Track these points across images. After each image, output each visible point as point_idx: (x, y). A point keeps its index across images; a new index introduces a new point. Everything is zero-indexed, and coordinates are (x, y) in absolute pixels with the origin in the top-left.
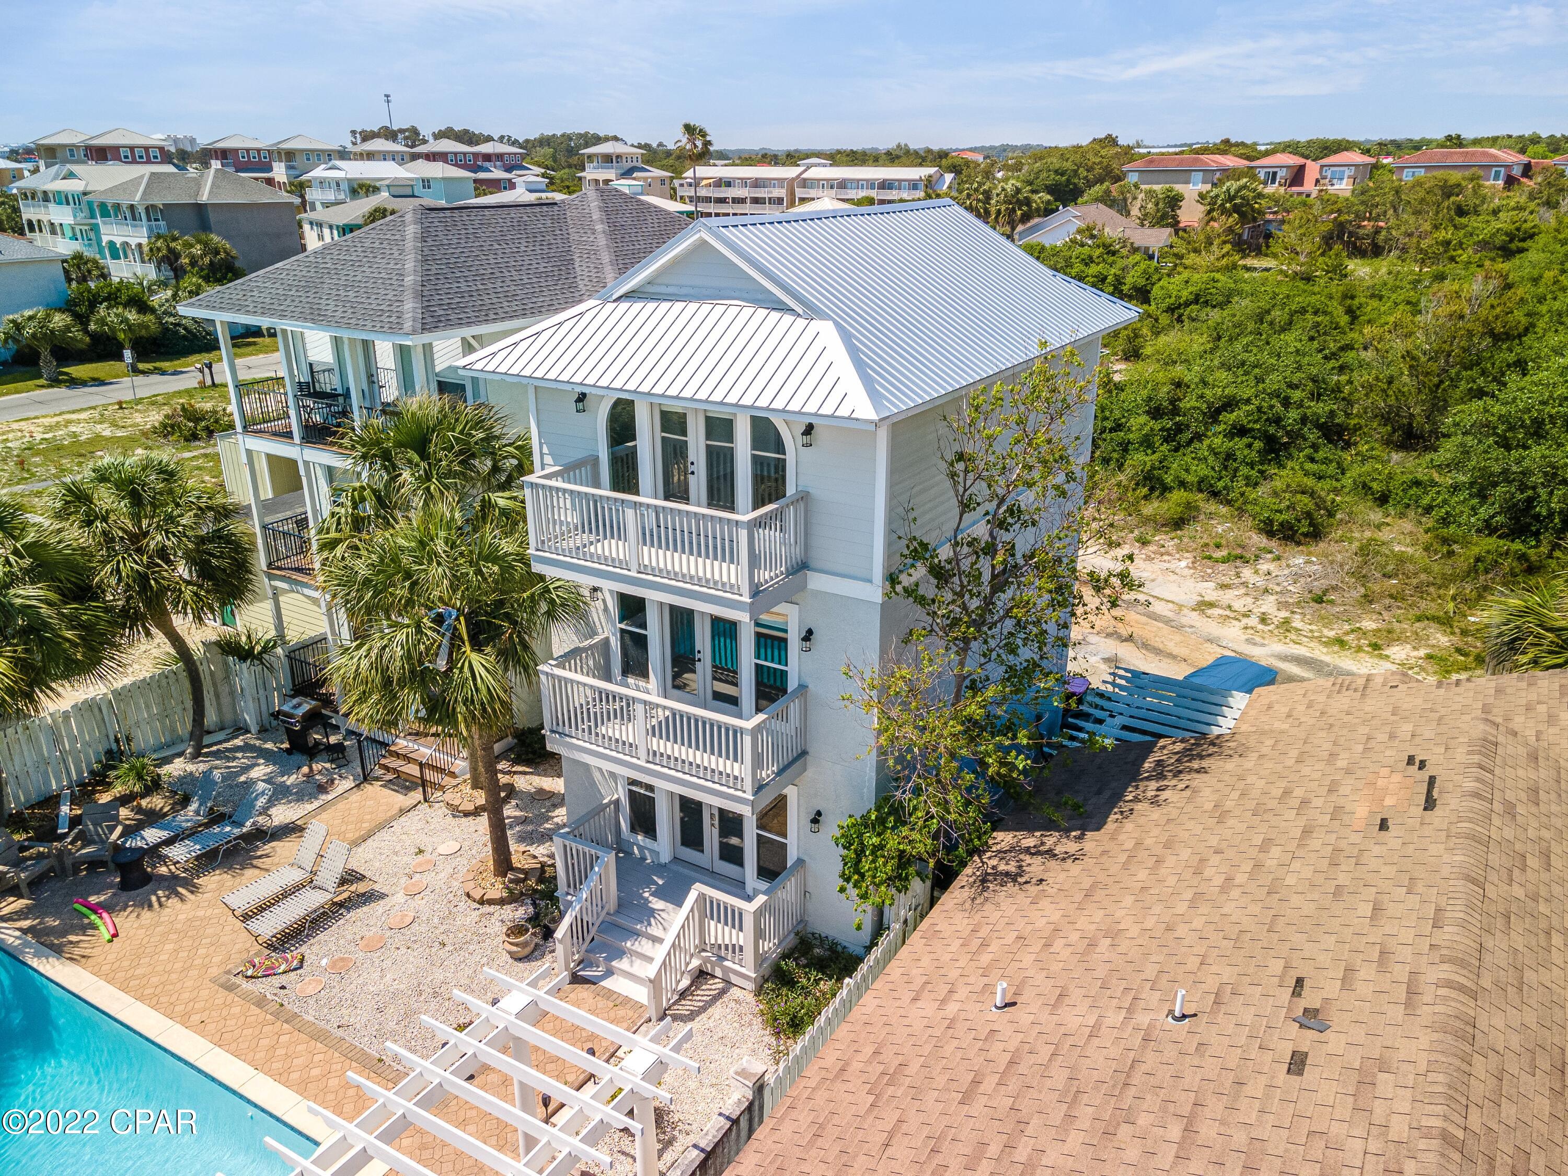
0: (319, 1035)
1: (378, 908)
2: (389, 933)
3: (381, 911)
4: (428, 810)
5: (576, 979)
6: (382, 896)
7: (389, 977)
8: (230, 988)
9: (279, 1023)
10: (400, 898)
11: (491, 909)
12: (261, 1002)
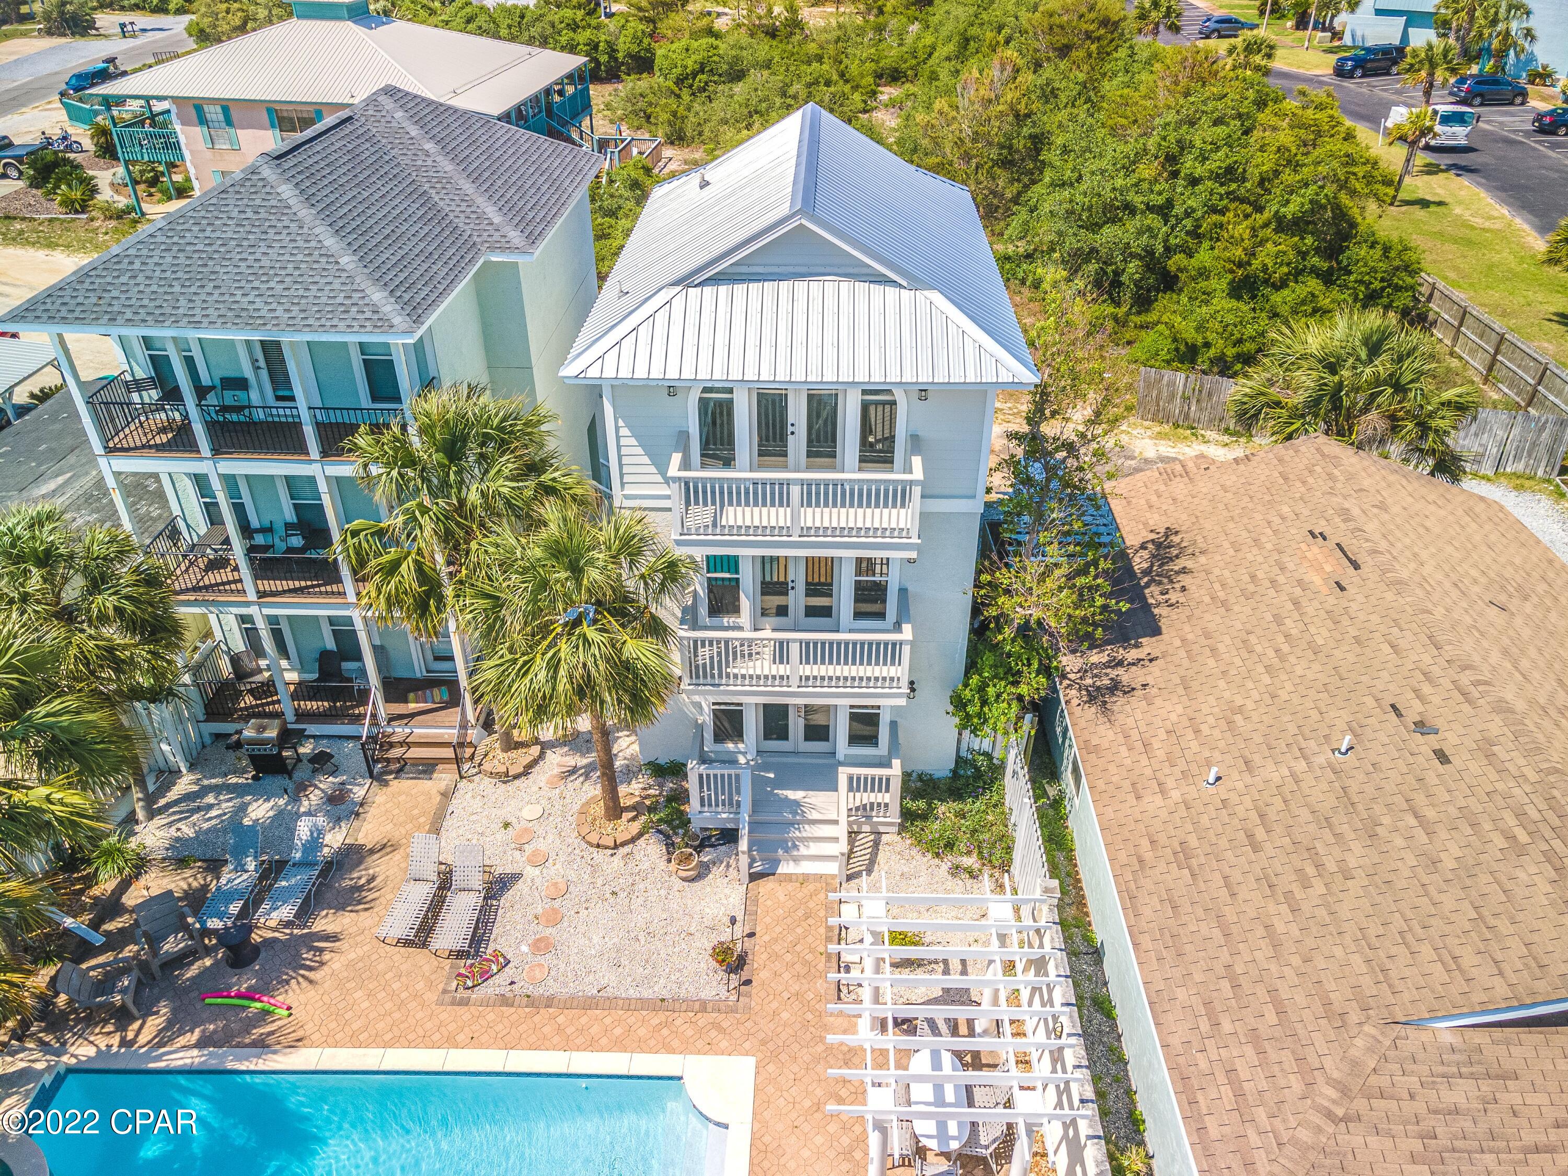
0: (589, 1004)
1: (520, 887)
2: (556, 904)
3: (526, 890)
4: (471, 786)
5: (754, 877)
6: (515, 877)
7: (596, 939)
8: (464, 1002)
9: (542, 1011)
10: (530, 872)
11: (627, 849)
12: (505, 1001)
